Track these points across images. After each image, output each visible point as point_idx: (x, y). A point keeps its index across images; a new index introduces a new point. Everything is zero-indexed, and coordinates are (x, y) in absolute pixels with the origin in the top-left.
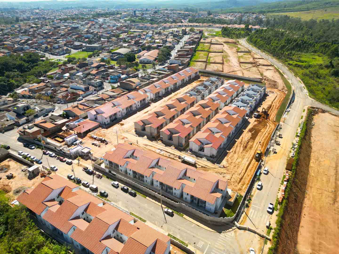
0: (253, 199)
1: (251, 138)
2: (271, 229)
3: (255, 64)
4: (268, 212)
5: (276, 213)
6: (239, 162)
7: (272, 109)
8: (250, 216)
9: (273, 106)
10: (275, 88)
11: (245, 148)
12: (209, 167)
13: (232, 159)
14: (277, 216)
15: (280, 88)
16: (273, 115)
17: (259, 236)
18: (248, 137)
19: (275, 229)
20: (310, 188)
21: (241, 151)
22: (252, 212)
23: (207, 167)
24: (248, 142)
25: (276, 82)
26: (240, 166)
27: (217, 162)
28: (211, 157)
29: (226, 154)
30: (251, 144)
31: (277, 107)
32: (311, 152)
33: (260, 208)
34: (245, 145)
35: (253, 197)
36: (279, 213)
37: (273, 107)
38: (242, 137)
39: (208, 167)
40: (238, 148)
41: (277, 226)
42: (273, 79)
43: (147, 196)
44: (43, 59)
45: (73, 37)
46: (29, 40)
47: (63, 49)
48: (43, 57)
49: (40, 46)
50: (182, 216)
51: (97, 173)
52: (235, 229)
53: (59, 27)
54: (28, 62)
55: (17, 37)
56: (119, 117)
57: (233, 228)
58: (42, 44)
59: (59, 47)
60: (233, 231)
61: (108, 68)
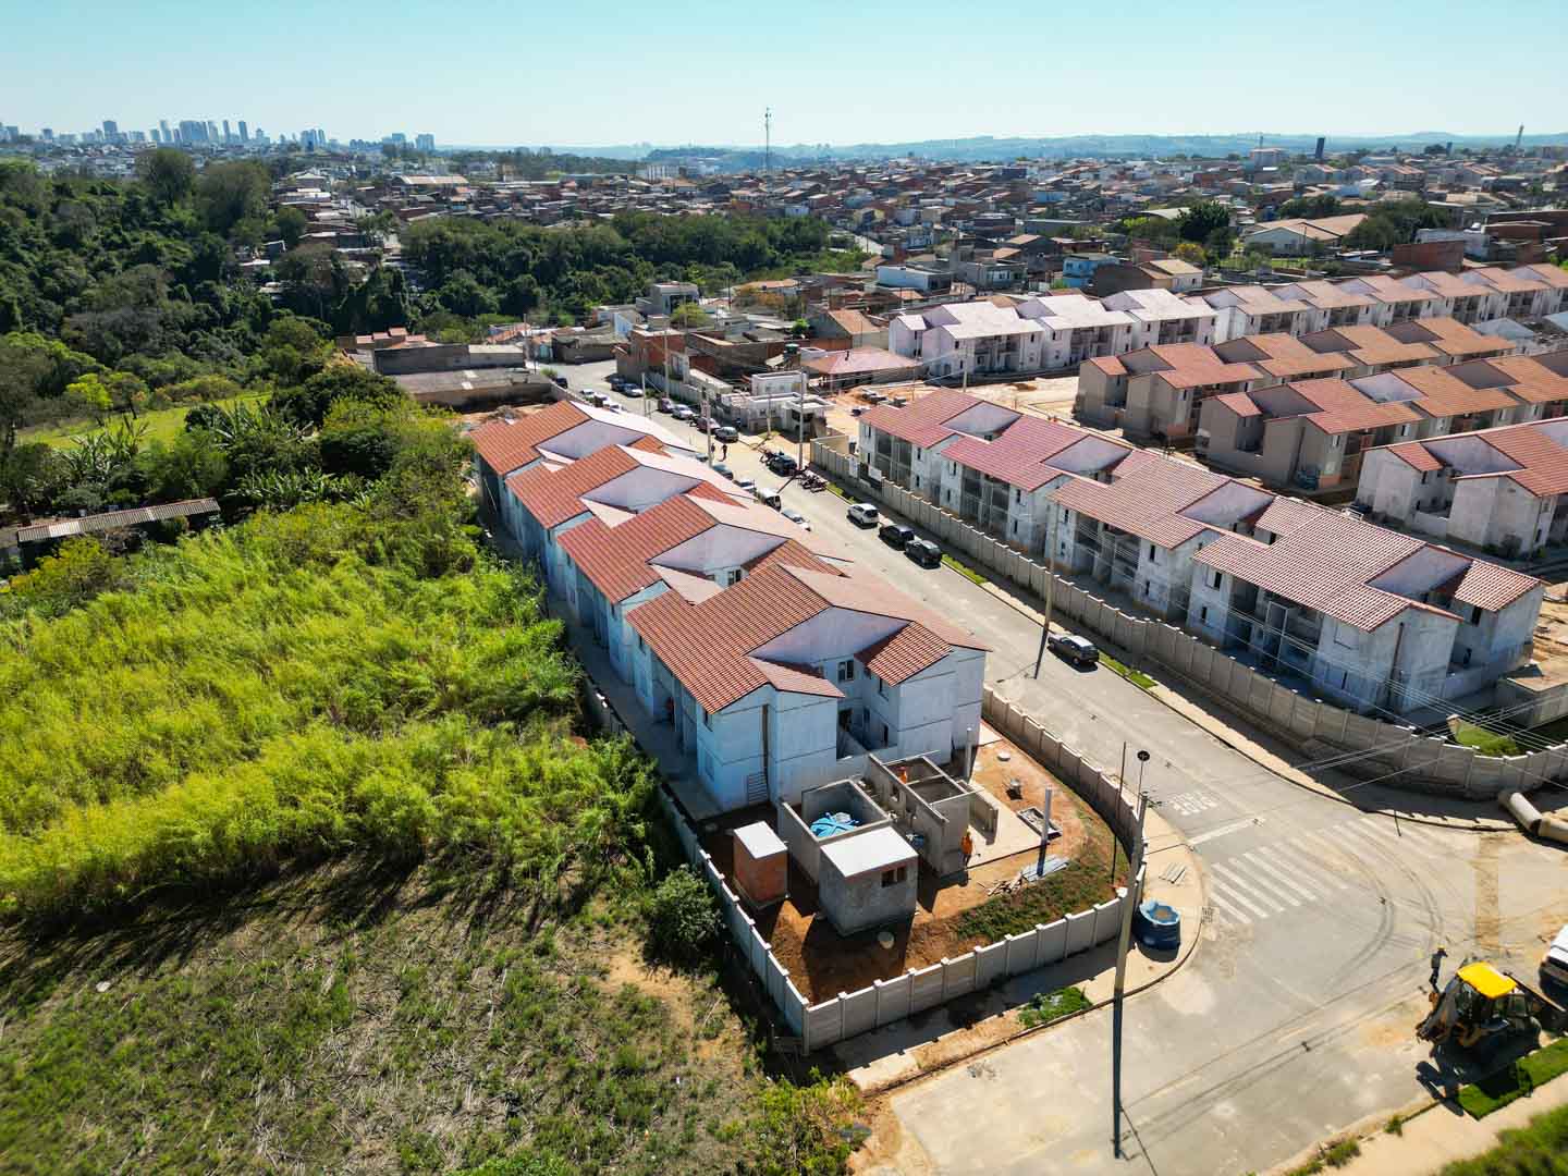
28: (1490, 550)
43: (988, 579)
44: (841, 251)
45: (989, 199)
46: (816, 189)
47: (929, 225)
48: (841, 243)
49: (846, 212)
50: (1144, 688)
51: (810, 473)
52: (1495, 830)
53: (949, 171)
54: (782, 247)
55: (786, 184)
56: (1028, 365)
57: (1484, 822)
58: (859, 206)
59: (917, 220)
60: (1476, 836)
61: (1074, 248)
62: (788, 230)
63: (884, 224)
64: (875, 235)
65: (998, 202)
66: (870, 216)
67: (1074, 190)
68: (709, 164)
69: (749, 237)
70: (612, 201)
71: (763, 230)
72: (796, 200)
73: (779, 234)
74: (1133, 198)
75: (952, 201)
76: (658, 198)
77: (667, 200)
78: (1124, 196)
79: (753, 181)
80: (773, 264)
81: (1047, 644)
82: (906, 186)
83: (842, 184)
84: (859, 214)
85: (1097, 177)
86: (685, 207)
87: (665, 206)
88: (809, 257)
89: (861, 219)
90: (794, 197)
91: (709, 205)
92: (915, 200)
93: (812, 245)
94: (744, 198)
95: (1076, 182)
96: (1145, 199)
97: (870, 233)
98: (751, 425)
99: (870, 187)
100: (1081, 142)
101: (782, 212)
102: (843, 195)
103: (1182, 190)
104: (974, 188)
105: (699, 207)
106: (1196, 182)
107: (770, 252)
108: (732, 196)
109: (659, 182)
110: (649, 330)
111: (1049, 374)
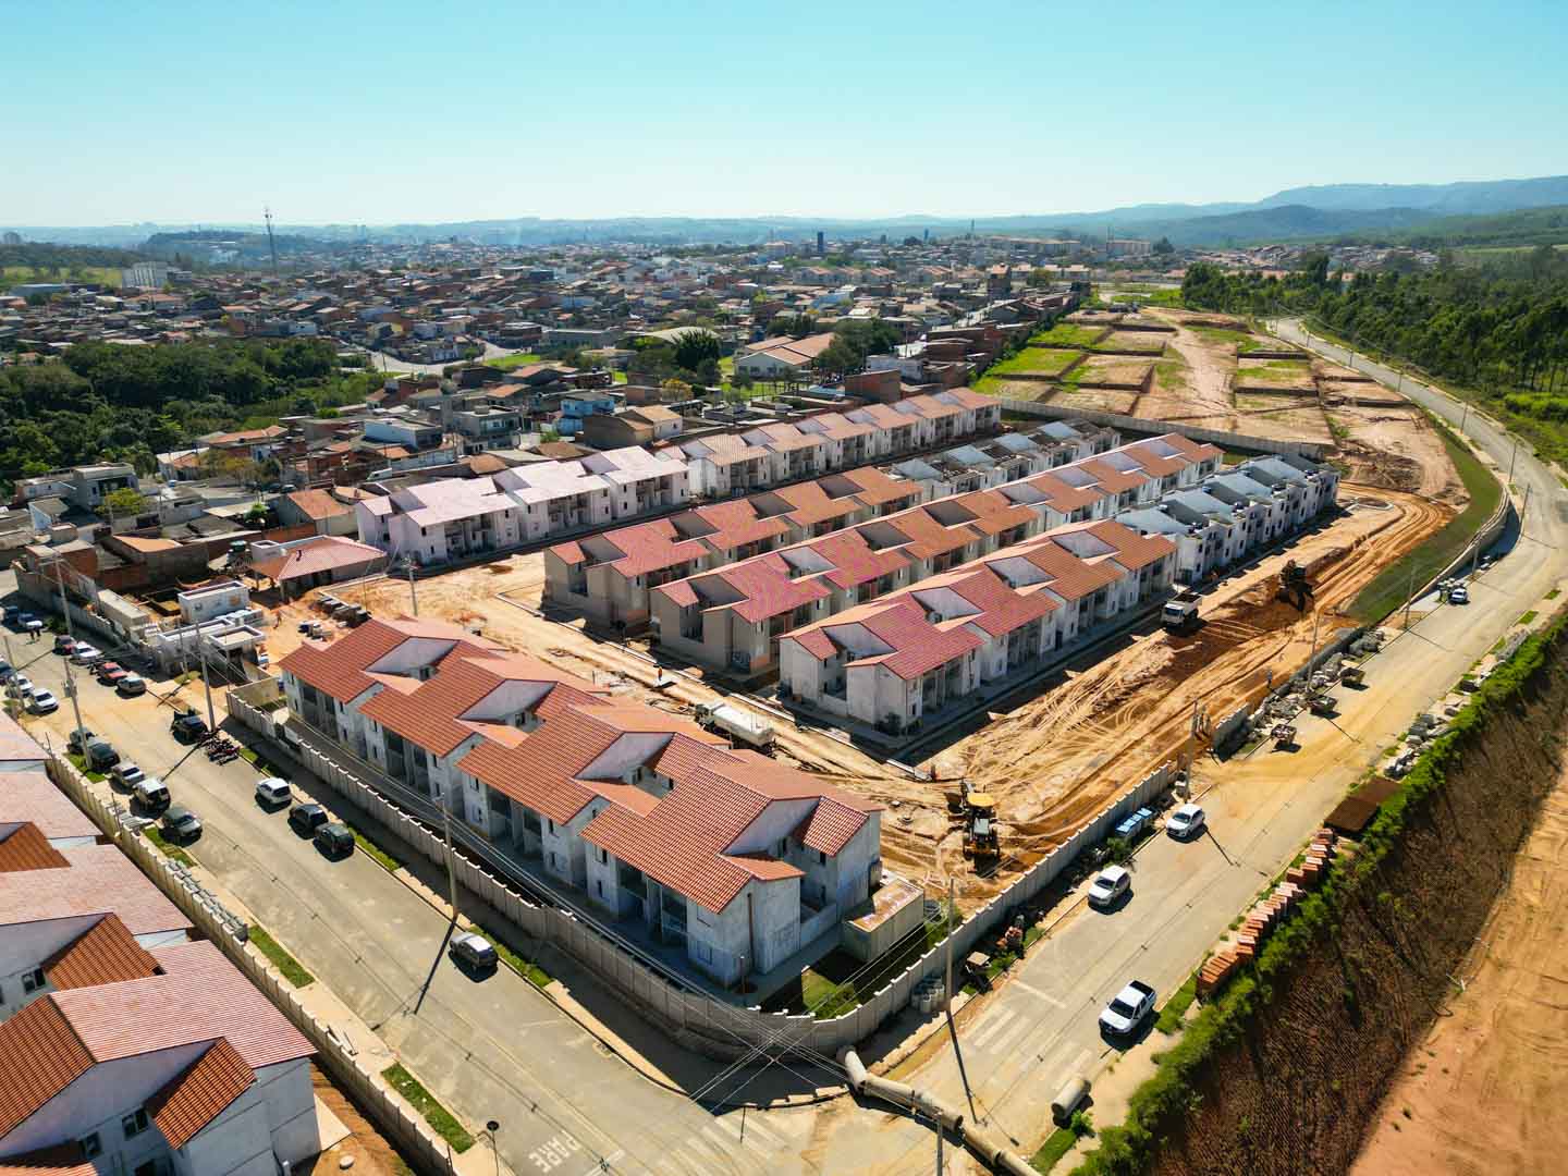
0: (1035, 952)
1: (1164, 671)
2: (1083, 1130)
3: (1316, 396)
4: (1108, 1032)
5: (1156, 1041)
6: (1036, 767)
7: (1346, 566)
8: (971, 1041)
9: (1363, 553)
10: (1398, 490)
11: (1106, 709)
12: (840, 771)
13: (998, 749)
14: (1155, 1060)
15: (1426, 490)
16: (1339, 591)
17: (972, 1161)
18: (1148, 664)
19: (1107, 1135)
20: (1489, 967)
21: (1075, 719)
22: (994, 1019)
23: (829, 766)
24: (1141, 685)
25: (1410, 462)
26: (1033, 785)
27: (901, 754)
28: (879, 726)
29: (977, 724)
30: (1155, 695)
31: (1379, 561)
32: (1551, 787)
33: (1063, 1006)
34: (1110, 697)
35: (1043, 945)
36: (1181, 1051)
37: (1356, 560)
38: (1114, 665)
39: (834, 769)
40: (1066, 705)
41: (1130, 1118)
42: (1395, 452)
43: (402, 864)
44: (355, 370)
45: (516, 306)
46: (325, 302)
47: (450, 339)
48: (355, 363)
49: (360, 327)
50: (540, 987)
51: (223, 735)
52: (831, 1098)
53: (477, 273)
54: (282, 373)
55: (291, 294)
56: (505, 540)
57: (821, 1092)
58: (375, 320)
59: (439, 332)
60: (814, 1109)
61: (577, 382)
62: (288, 354)
63: (402, 339)
64: (394, 351)
65: (525, 309)
66: (386, 331)
67: (599, 295)
68: (226, 248)
69: (242, 365)
70: (68, 325)
71: (257, 359)
72: (303, 314)
73: (278, 361)
74: (655, 302)
75: (476, 310)
76: (131, 318)
77: (143, 319)
78: (646, 300)
79: (253, 291)
80: (272, 393)
81: (448, 948)
82: (427, 294)
83: (358, 294)
84: (375, 329)
85: (622, 279)
86: (164, 328)
87: (140, 327)
88: (315, 385)
89: (377, 334)
90: (301, 312)
91: (197, 324)
92: (437, 309)
93: (317, 370)
94: (239, 314)
95: (600, 286)
96: (665, 303)
97: (388, 349)
98: (166, 667)
99: (389, 295)
100: (622, 225)
101: (285, 332)
102: (357, 308)
103: (698, 292)
104: (500, 294)
105: (180, 329)
106: (710, 284)
107: (267, 380)
108: (225, 313)
109: (137, 293)
110: (50, 544)
111: (526, 548)
